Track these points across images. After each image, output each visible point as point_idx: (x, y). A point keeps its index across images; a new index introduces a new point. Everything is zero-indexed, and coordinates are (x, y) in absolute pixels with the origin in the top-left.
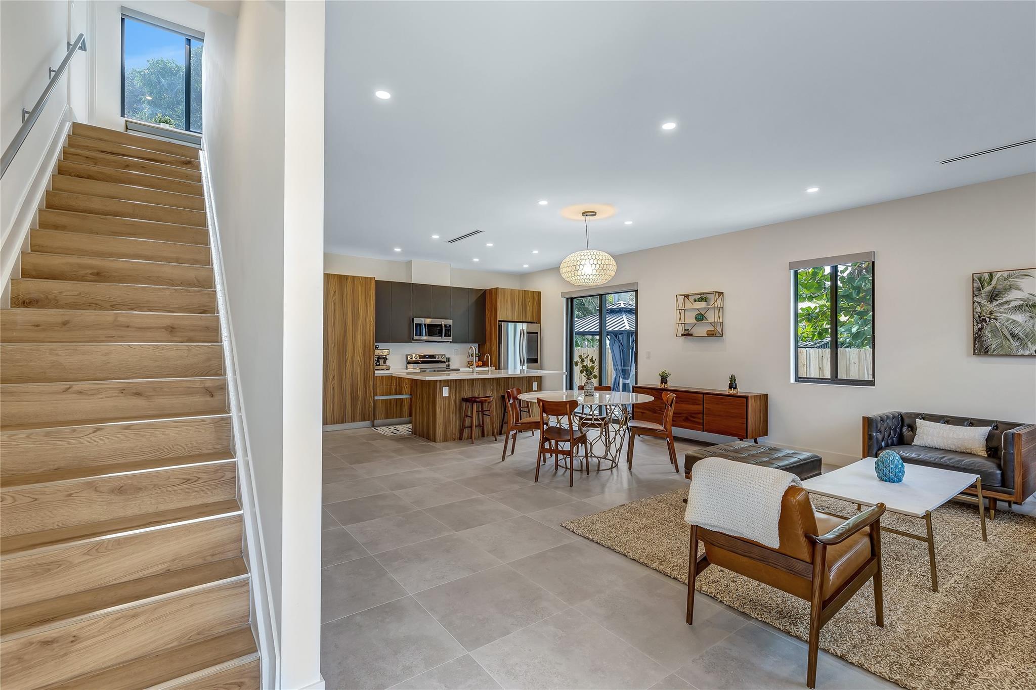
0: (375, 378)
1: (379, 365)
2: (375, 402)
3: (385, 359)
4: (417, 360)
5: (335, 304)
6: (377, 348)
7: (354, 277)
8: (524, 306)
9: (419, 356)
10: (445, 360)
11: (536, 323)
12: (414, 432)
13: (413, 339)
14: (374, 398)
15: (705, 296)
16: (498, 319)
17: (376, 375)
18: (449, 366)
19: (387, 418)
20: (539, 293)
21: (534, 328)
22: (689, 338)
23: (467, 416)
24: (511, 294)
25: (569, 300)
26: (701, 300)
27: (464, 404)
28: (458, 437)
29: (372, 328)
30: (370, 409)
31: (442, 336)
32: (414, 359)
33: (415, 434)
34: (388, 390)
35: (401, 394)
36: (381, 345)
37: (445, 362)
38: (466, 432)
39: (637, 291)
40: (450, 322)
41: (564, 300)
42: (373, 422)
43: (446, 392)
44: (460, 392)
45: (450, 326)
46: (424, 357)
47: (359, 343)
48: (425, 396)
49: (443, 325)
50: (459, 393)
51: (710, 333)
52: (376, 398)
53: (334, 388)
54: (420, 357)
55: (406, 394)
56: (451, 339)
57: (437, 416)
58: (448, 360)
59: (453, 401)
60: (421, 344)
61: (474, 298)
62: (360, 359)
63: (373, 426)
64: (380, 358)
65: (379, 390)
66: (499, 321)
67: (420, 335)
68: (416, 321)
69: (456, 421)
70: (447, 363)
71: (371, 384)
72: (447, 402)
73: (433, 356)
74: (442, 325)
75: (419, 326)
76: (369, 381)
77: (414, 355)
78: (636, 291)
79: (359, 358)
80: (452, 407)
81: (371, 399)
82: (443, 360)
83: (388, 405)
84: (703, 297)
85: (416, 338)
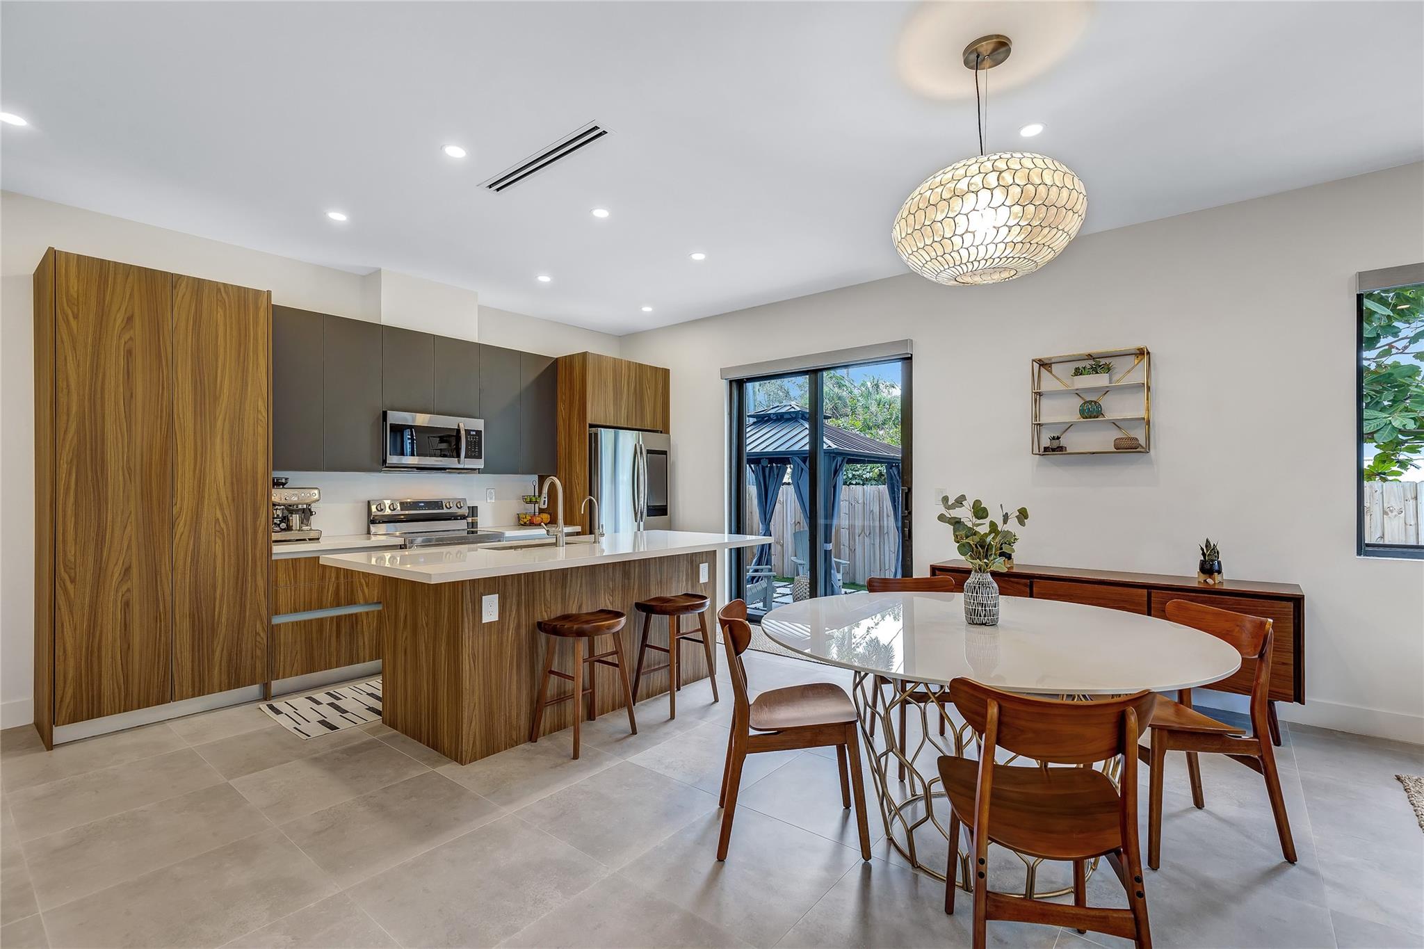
0: (273, 565)
1: (289, 528)
2: (273, 631)
3: (307, 513)
4: (394, 513)
5: (129, 353)
6: (278, 484)
7: (199, 282)
8: (639, 396)
9: (402, 504)
10: (465, 511)
11: (661, 432)
12: (390, 714)
13: (384, 461)
14: (269, 621)
15: (1107, 361)
16: (589, 421)
17: (274, 558)
18: (474, 524)
19: (311, 669)
20: (666, 372)
21: (656, 442)
22: (1057, 457)
23: (552, 672)
24: (615, 371)
25: (734, 386)
26: (1095, 370)
27: (543, 636)
28: (524, 731)
29: (261, 430)
30: (259, 652)
31: (458, 456)
32: (388, 512)
33: (393, 725)
34: (315, 596)
35: (351, 602)
36: (294, 477)
37: (463, 517)
38: (548, 716)
39: (910, 358)
40: (478, 424)
41: (724, 385)
42: (266, 688)
43: (490, 609)
44: (530, 605)
45: (479, 433)
46: (415, 505)
47: (219, 472)
48: (422, 619)
49: (463, 432)
50: (527, 607)
51: (1124, 444)
52: (276, 620)
53: (127, 604)
54: (404, 505)
55: (367, 603)
56: (479, 464)
57: (466, 684)
58: (473, 511)
59: (510, 634)
60: (405, 475)
61: (531, 375)
62: (223, 515)
63: (266, 696)
64: (291, 512)
65: (284, 597)
66: (591, 426)
67: (402, 454)
68: (395, 417)
69: (519, 689)
70: (470, 520)
71: (261, 583)
72: (494, 637)
73: (437, 504)
74: (458, 431)
75: (398, 430)
76: (254, 575)
77: (387, 503)
78: (908, 360)
79: (217, 513)
80: (509, 650)
81: (259, 625)
82: (460, 512)
83: (314, 636)
84: (1098, 363)
85: (393, 459)
